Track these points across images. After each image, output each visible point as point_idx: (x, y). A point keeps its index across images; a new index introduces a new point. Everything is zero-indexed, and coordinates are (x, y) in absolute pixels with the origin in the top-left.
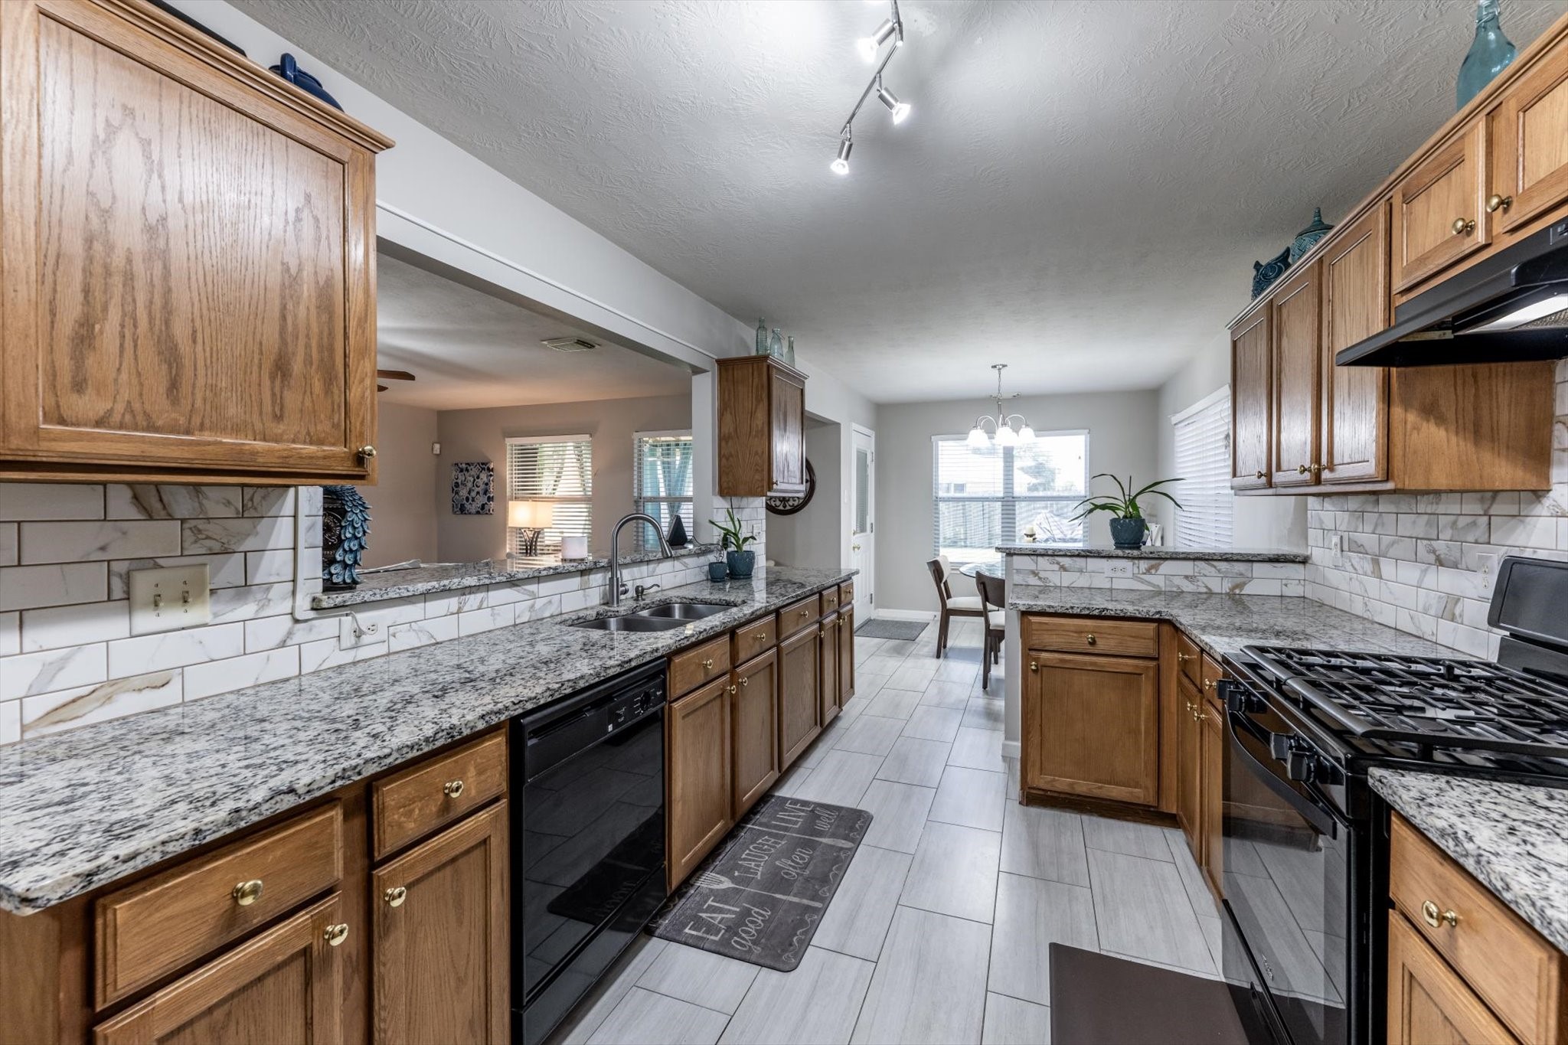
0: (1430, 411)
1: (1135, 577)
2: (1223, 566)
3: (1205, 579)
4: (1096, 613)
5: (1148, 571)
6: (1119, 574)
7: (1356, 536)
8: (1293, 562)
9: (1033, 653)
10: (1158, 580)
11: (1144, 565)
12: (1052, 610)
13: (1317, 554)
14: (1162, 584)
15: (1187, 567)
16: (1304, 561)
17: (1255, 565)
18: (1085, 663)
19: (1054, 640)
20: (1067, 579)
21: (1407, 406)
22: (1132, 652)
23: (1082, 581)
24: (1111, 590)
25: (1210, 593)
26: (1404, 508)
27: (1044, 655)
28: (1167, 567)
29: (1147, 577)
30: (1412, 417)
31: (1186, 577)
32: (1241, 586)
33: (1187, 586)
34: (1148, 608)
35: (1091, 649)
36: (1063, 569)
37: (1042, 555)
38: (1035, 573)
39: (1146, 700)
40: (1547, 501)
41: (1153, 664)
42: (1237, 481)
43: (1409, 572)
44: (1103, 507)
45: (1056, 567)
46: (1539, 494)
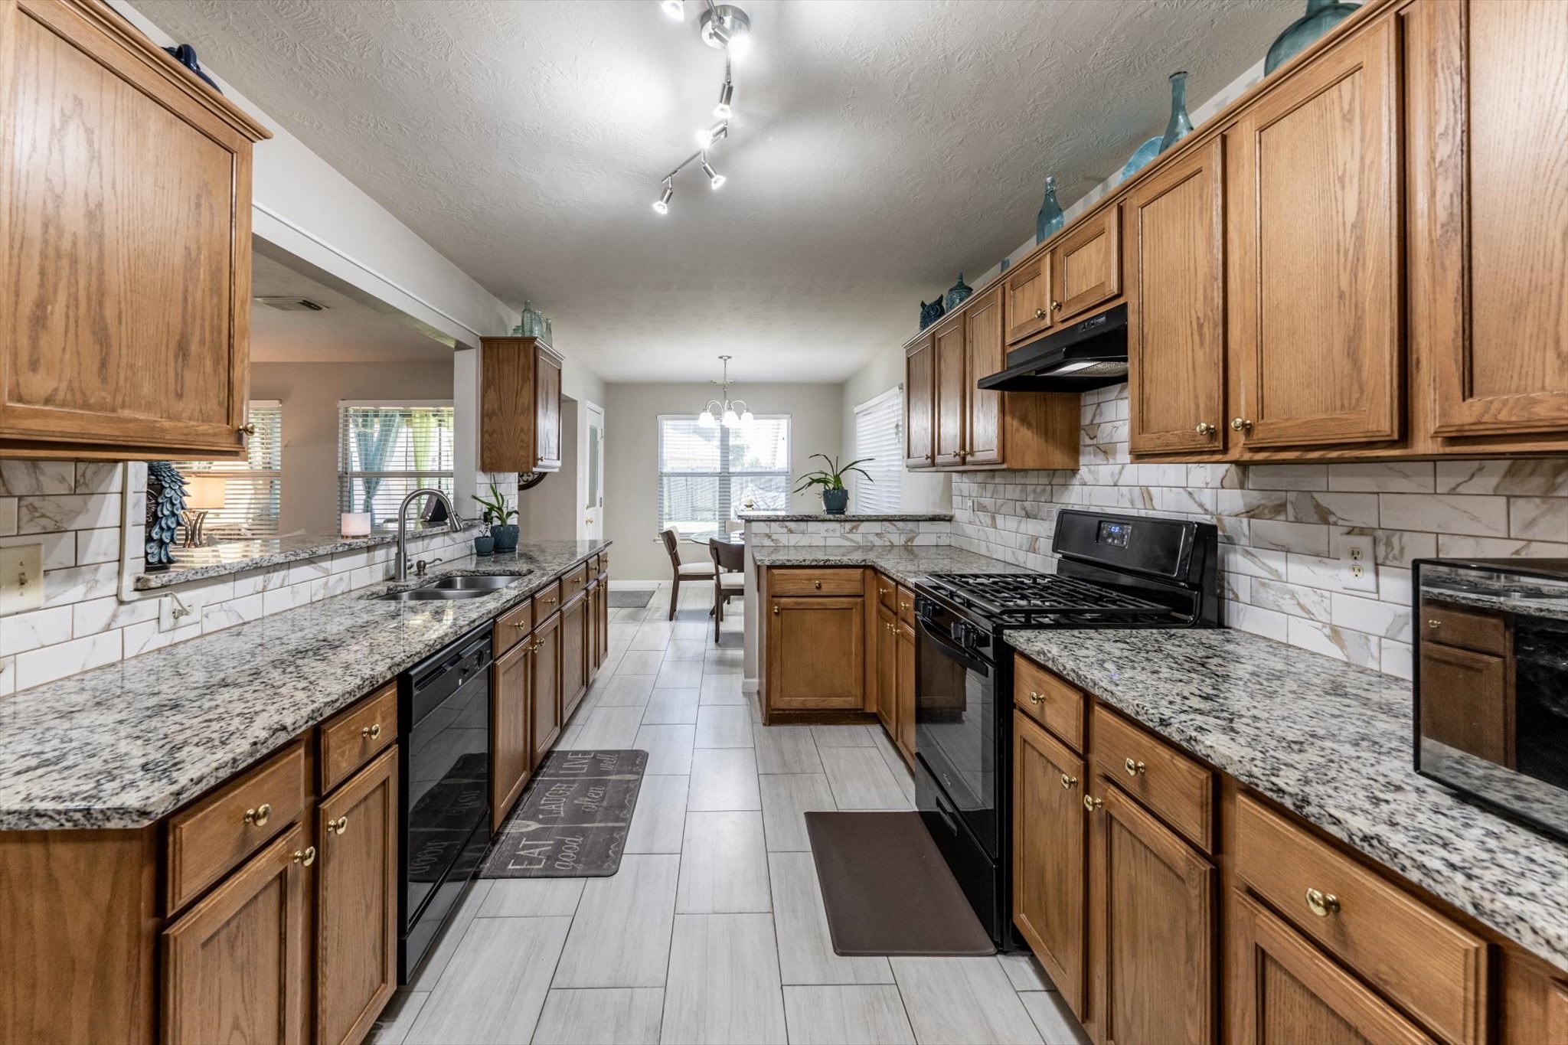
0: (1024, 420)
1: (842, 536)
2: (900, 524)
3: (889, 536)
4: (821, 563)
5: (851, 531)
6: (831, 534)
7: (983, 500)
8: (943, 520)
9: (775, 599)
10: (857, 537)
11: (848, 526)
12: (789, 564)
13: (958, 514)
14: (860, 541)
15: (877, 527)
16: (949, 519)
17: (921, 523)
18: (813, 604)
19: (790, 588)
20: (793, 540)
21: (1013, 417)
22: (846, 592)
23: (804, 541)
24: (825, 547)
25: (892, 546)
26: (1009, 480)
27: (784, 600)
28: (864, 527)
29: (850, 536)
30: (1016, 423)
31: (877, 534)
32: (911, 539)
33: (878, 542)
34: (857, 557)
35: (817, 592)
36: (790, 531)
37: (774, 521)
38: (769, 536)
39: (856, 628)
40: (1078, 476)
41: (860, 600)
42: (911, 461)
43: (1012, 523)
44: (819, 481)
45: (785, 530)
46: (1074, 471)
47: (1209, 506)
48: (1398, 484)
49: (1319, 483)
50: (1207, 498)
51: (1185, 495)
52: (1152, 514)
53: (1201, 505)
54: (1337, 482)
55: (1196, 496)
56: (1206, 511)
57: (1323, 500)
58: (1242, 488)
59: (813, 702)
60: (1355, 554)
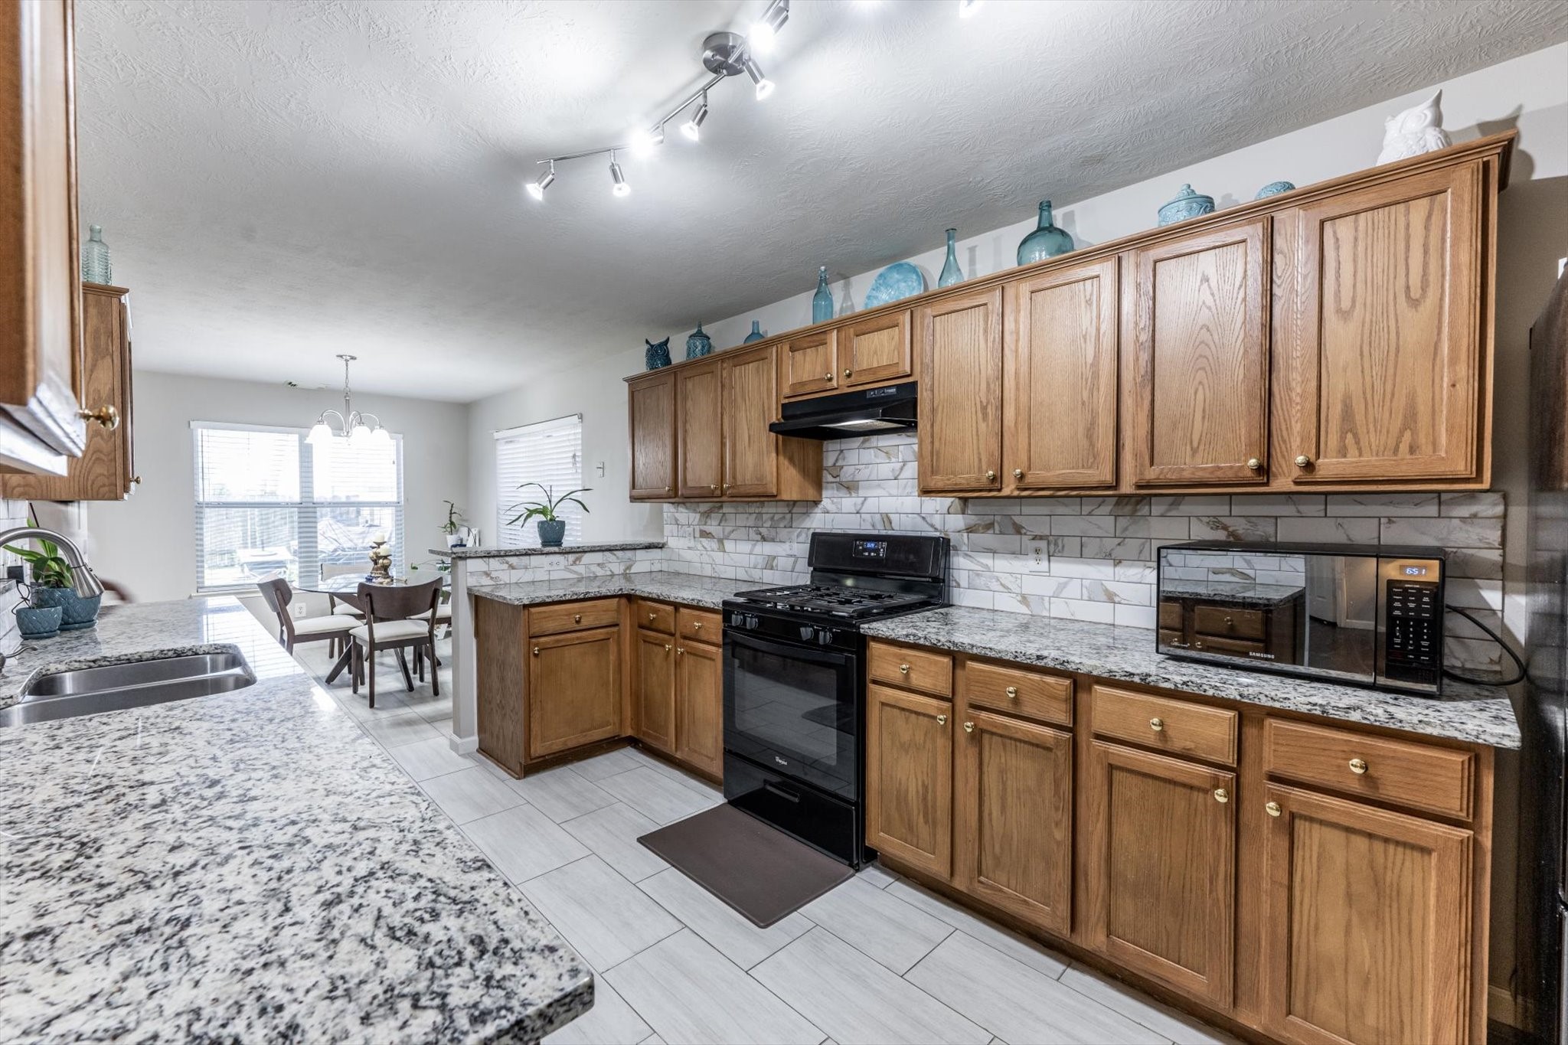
0: (791, 460)
1: (566, 569)
2: (620, 554)
3: (609, 565)
4: (582, 596)
5: (574, 563)
6: (555, 567)
7: (707, 528)
8: (656, 547)
9: (534, 640)
10: (580, 569)
11: (571, 557)
12: (550, 600)
13: (672, 542)
14: (583, 572)
15: (598, 557)
16: (660, 546)
17: (638, 552)
18: (573, 639)
19: (551, 626)
20: (515, 576)
22: (604, 623)
23: (527, 576)
24: (549, 581)
25: (613, 575)
26: (741, 510)
27: (543, 640)
28: (587, 558)
29: (574, 568)
31: (599, 565)
32: (629, 568)
33: (600, 572)
34: (613, 587)
35: (578, 627)
36: (512, 567)
37: (494, 556)
38: (487, 574)
39: (612, 657)
40: (820, 506)
41: (615, 629)
42: (636, 492)
43: (745, 547)
44: (536, 511)
45: (505, 566)
46: (816, 503)
47: (938, 526)
48: (1060, 510)
49: (1017, 510)
50: (937, 520)
51: (919, 519)
52: (890, 533)
53: (932, 526)
54: (1026, 510)
55: (928, 519)
56: (936, 530)
57: (1017, 519)
58: (963, 513)
59: (574, 740)
60: (1037, 551)
